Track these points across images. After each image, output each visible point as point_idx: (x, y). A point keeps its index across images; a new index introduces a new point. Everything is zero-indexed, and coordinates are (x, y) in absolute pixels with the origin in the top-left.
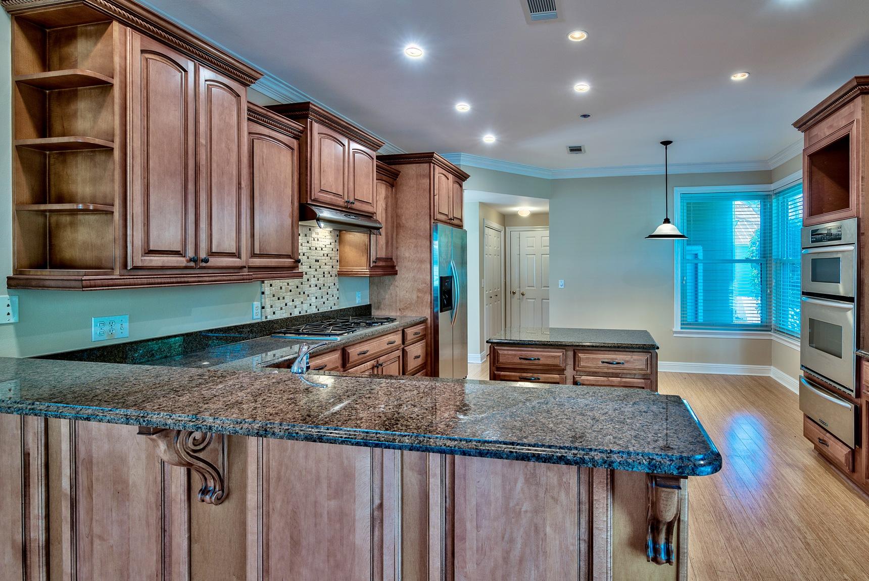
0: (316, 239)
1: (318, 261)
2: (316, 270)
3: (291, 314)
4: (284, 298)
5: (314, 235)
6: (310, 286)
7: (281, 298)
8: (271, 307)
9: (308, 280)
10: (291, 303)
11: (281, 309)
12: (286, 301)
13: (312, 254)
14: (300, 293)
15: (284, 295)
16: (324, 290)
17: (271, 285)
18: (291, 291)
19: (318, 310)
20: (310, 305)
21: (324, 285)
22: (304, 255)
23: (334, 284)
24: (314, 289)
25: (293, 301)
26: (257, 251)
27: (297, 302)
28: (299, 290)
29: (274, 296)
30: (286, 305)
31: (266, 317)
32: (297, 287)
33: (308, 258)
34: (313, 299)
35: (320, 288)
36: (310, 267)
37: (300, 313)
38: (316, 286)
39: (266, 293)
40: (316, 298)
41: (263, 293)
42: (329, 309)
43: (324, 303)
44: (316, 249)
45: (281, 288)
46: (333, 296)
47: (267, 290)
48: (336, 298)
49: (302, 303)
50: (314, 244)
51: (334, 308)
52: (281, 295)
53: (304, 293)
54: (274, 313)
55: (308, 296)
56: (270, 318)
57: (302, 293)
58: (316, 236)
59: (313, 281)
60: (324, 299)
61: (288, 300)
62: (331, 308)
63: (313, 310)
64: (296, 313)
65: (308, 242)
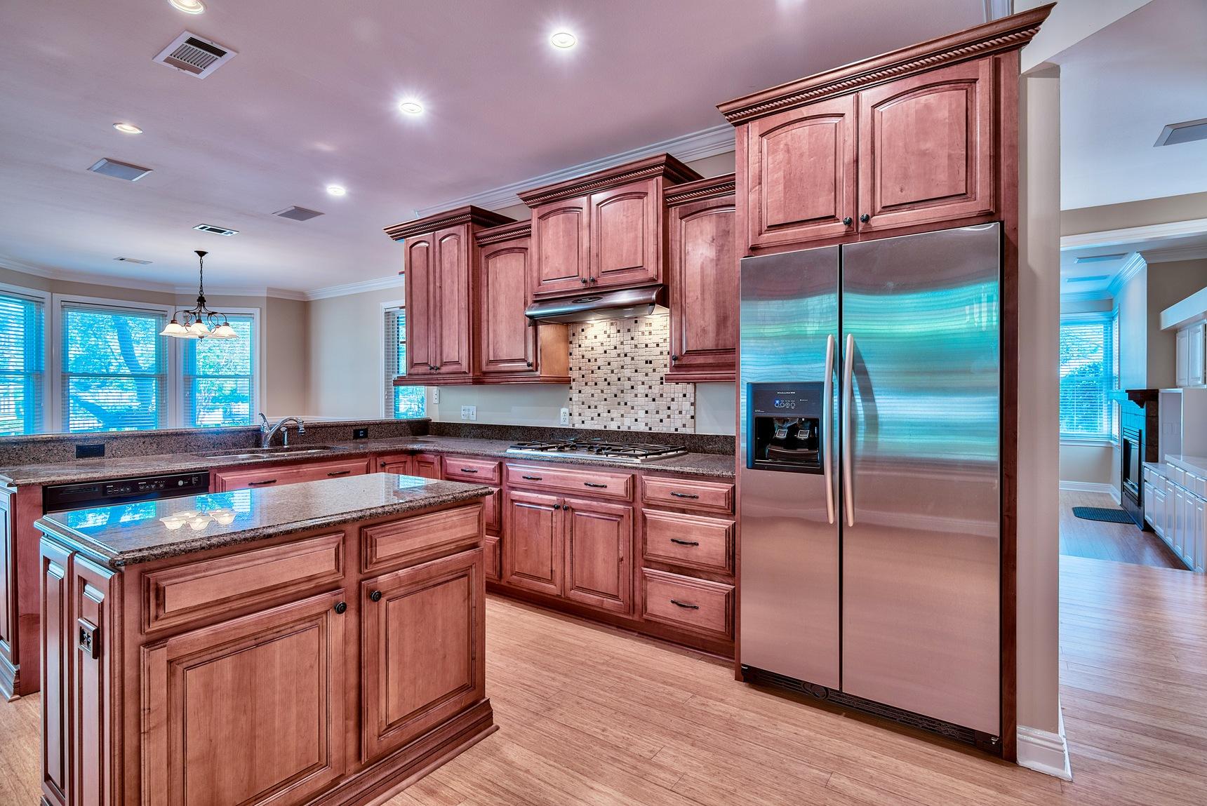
0: (647, 333)
1: (651, 362)
2: (647, 375)
3: (605, 427)
4: (596, 407)
5: (643, 328)
6: (636, 396)
7: (593, 407)
8: (580, 415)
9: (632, 387)
10: (606, 414)
11: (592, 419)
12: (599, 410)
13: (640, 353)
14: (619, 404)
15: (596, 404)
16: (661, 404)
17: (580, 392)
18: (606, 400)
19: (650, 429)
20: (636, 420)
21: (662, 395)
22: (626, 355)
23: (685, 395)
24: (641, 400)
25: (609, 412)
27: (614, 414)
28: (618, 399)
29: (583, 403)
30: (599, 415)
31: (573, 425)
32: (616, 396)
33: (633, 359)
34: (642, 414)
35: (654, 400)
36: (636, 371)
37: (619, 427)
38: (647, 396)
39: (573, 399)
40: (647, 412)
41: (571, 399)
42: (672, 431)
43: (661, 421)
44: (647, 346)
45: (593, 395)
46: (680, 413)
47: (575, 397)
48: (689, 416)
49: (622, 416)
50: (646, 339)
51: (682, 431)
52: (593, 404)
53: (626, 404)
54: (583, 422)
55: (633, 408)
56: (577, 426)
57: (622, 403)
58: (648, 328)
59: (641, 390)
60: (663, 415)
61: (602, 409)
62: (676, 430)
63: (641, 427)
64: (613, 427)
65: (632, 339)
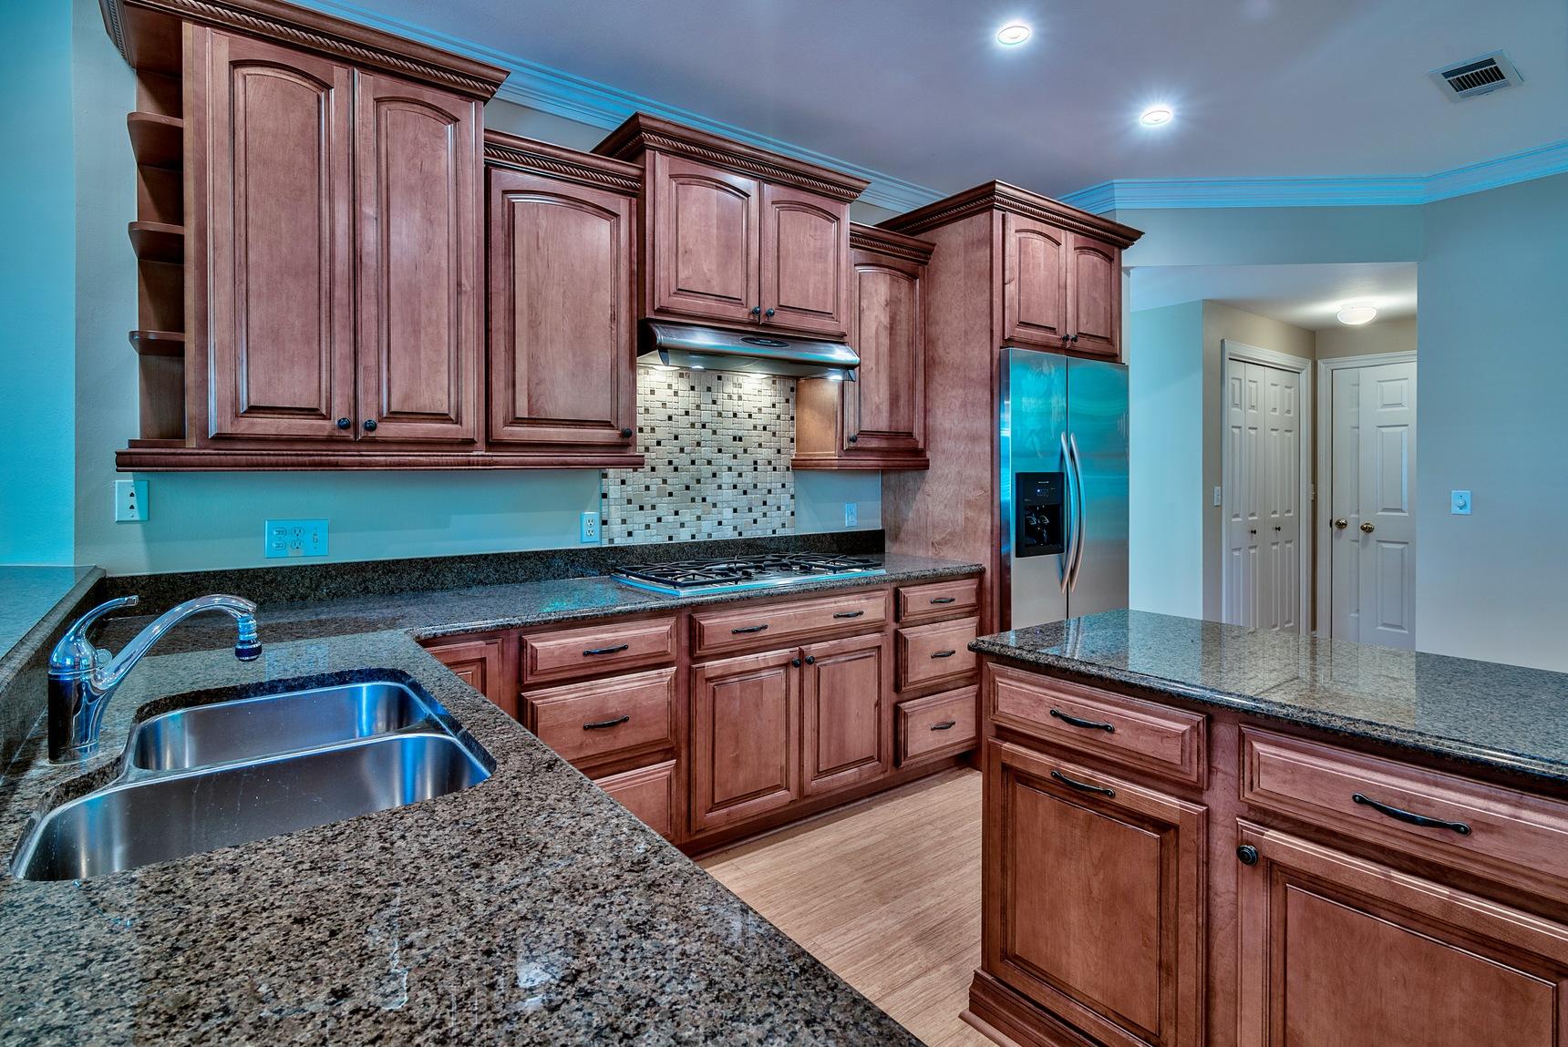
0: (735, 397)
1: (740, 439)
2: (735, 457)
3: (671, 538)
4: (653, 507)
5: (730, 389)
6: (720, 487)
7: (647, 507)
8: (624, 522)
9: (714, 475)
10: (672, 518)
11: (648, 527)
12: (659, 512)
13: (726, 426)
14: (693, 500)
15: (653, 501)
16: (756, 497)
17: (623, 482)
18: (671, 494)
19: (740, 534)
20: (720, 523)
21: (755, 486)
22: (704, 426)
23: (783, 486)
24: (728, 493)
25: (676, 513)
26: (522, 412)
27: (686, 516)
28: (691, 494)
29: (629, 502)
30: (659, 520)
31: (611, 541)
32: (687, 488)
33: (714, 432)
34: (728, 513)
35: (745, 493)
36: (720, 451)
37: (693, 537)
38: (735, 487)
39: (611, 495)
40: (735, 511)
41: (605, 496)
42: (769, 534)
43: (755, 521)
44: (735, 415)
45: (647, 488)
46: (779, 508)
47: (614, 490)
48: (788, 513)
49: (699, 518)
50: (732, 405)
51: (781, 532)
52: (648, 500)
53: (704, 500)
54: (630, 534)
55: (715, 505)
56: (619, 542)
57: (698, 499)
58: (735, 390)
59: (727, 478)
60: (757, 514)
61: (664, 508)
62: (774, 532)
63: (728, 534)
64: (684, 536)
65: (714, 402)
